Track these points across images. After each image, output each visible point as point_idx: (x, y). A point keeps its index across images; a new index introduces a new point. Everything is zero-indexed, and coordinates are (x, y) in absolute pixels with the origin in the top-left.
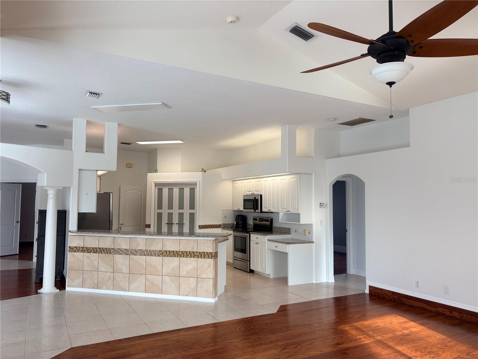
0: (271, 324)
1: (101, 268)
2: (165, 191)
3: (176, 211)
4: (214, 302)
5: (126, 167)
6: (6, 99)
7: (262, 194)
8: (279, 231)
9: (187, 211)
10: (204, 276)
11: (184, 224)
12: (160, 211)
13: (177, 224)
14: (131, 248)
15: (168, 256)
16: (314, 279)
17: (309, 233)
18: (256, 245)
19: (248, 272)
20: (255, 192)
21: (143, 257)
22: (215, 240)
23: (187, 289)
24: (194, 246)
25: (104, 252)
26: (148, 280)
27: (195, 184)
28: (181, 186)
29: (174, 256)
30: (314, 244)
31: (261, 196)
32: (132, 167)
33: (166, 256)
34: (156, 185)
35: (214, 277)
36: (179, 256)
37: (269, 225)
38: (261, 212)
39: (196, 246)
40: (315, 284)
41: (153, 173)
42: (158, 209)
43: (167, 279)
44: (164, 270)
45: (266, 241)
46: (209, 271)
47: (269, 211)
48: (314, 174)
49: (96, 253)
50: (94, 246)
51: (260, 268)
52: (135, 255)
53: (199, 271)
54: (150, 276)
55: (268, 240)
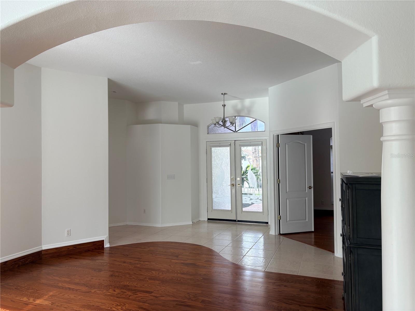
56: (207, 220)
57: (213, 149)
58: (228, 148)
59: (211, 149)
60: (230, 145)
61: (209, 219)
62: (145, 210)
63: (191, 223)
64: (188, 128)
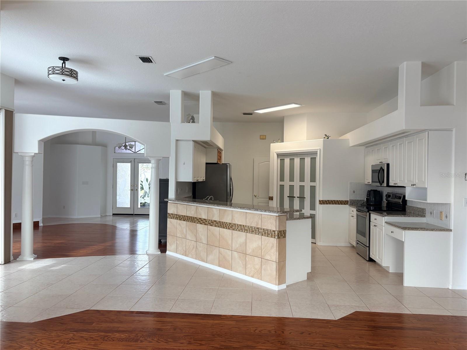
0: (310, 334)
1: (189, 237)
2: (287, 161)
3: (297, 183)
4: (278, 290)
5: (260, 139)
6: (70, 75)
7: (389, 163)
8: (412, 212)
9: (307, 184)
10: (268, 257)
11: (305, 198)
12: (282, 183)
13: (298, 197)
14: (209, 219)
15: (236, 230)
16: (451, 283)
17: (446, 217)
18: (374, 227)
19: (367, 261)
20: (384, 160)
21: (217, 229)
22: (278, 216)
23: (253, 269)
24: (259, 221)
25: (190, 220)
26: (221, 254)
27: (315, 153)
28: (302, 155)
29: (241, 230)
30: (452, 233)
31: (388, 165)
32: (266, 139)
33: (235, 230)
34: (279, 155)
35: (277, 260)
36: (246, 231)
37: (401, 203)
38: (388, 185)
39: (260, 221)
40: (452, 290)
41: (275, 143)
42: (280, 181)
43: (235, 254)
44: (233, 245)
45: (384, 224)
46: (272, 252)
47: (395, 185)
48: (454, 130)
49: (185, 221)
50: (184, 215)
51: (377, 258)
52: (211, 225)
53: (263, 251)
54: (222, 250)
55: (386, 222)
56: (112, 214)
57: (118, 164)
58: (129, 164)
59: (117, 164)
60: (131, 162)
61: (113, 214)
62: (64, 207)
63: (100, 216)
64: (99, 148)
